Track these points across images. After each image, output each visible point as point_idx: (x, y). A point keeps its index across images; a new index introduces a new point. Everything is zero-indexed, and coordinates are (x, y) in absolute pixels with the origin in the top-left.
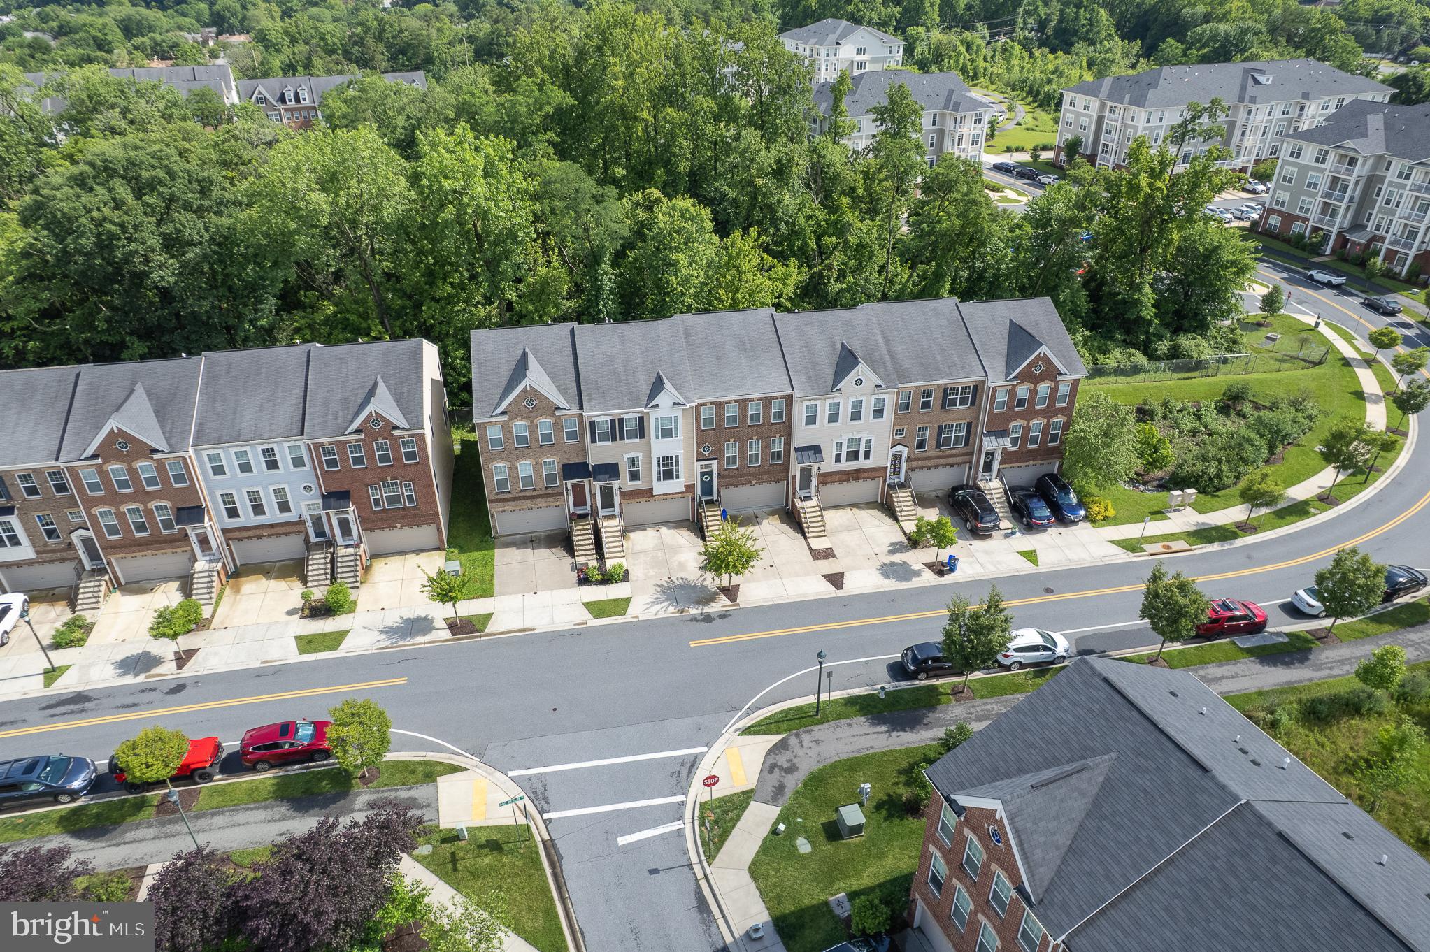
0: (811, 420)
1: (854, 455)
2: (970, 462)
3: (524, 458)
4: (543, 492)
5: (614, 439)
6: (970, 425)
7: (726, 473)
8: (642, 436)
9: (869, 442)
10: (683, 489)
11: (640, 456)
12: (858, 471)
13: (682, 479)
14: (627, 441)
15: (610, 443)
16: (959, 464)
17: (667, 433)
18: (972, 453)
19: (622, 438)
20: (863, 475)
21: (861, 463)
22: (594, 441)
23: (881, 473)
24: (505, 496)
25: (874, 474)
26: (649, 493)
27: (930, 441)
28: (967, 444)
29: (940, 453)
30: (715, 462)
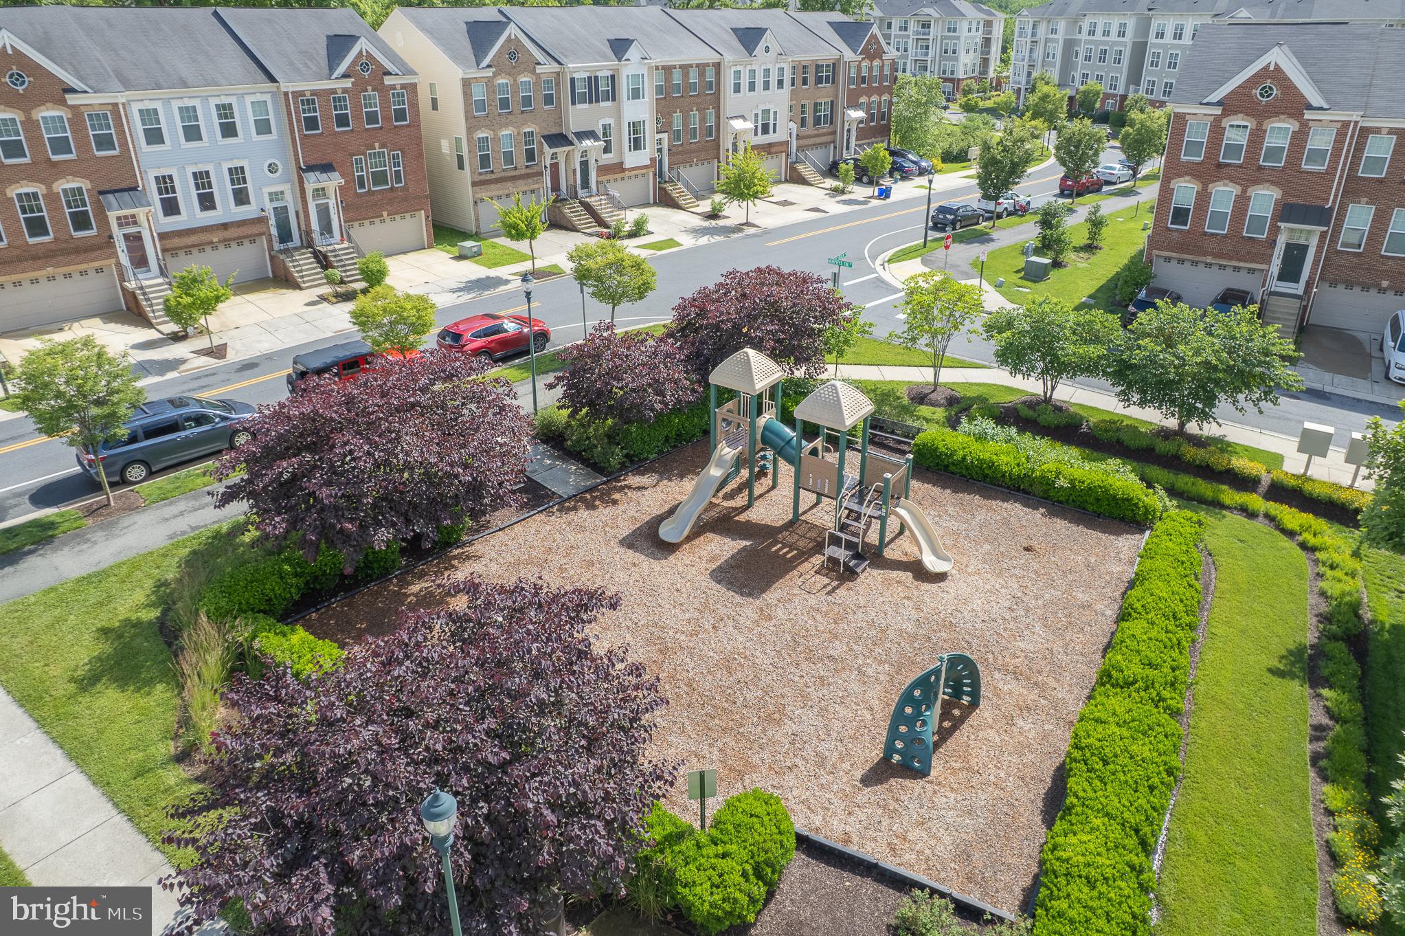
0: (737, 89)
1: (765, 129)
2: (834, 142)
3: (506, 125)
4: (524, 171)
5: (591, 102)
6: (832, 102)
7: (674, 149)
8: (614, 99)
9: (775, 113)
10: (648, 162)
11: (611, 121)
12: (770, 145)
13: (648, 150)
14: (602, 104)
15: (586, 106)
16: (826, 144)
17: (636, 94)
18: (834, 133)
19: (597, 101)
20: (773, 150)
21: (771, 138)
22: (574, 103)
23: (784, 148)
24: (488, 177)
25: (780, 148)
26: (619, 168)
27: (810, 121)
28: (831, 123)
29: (816, 132)
30: (665, 136)
